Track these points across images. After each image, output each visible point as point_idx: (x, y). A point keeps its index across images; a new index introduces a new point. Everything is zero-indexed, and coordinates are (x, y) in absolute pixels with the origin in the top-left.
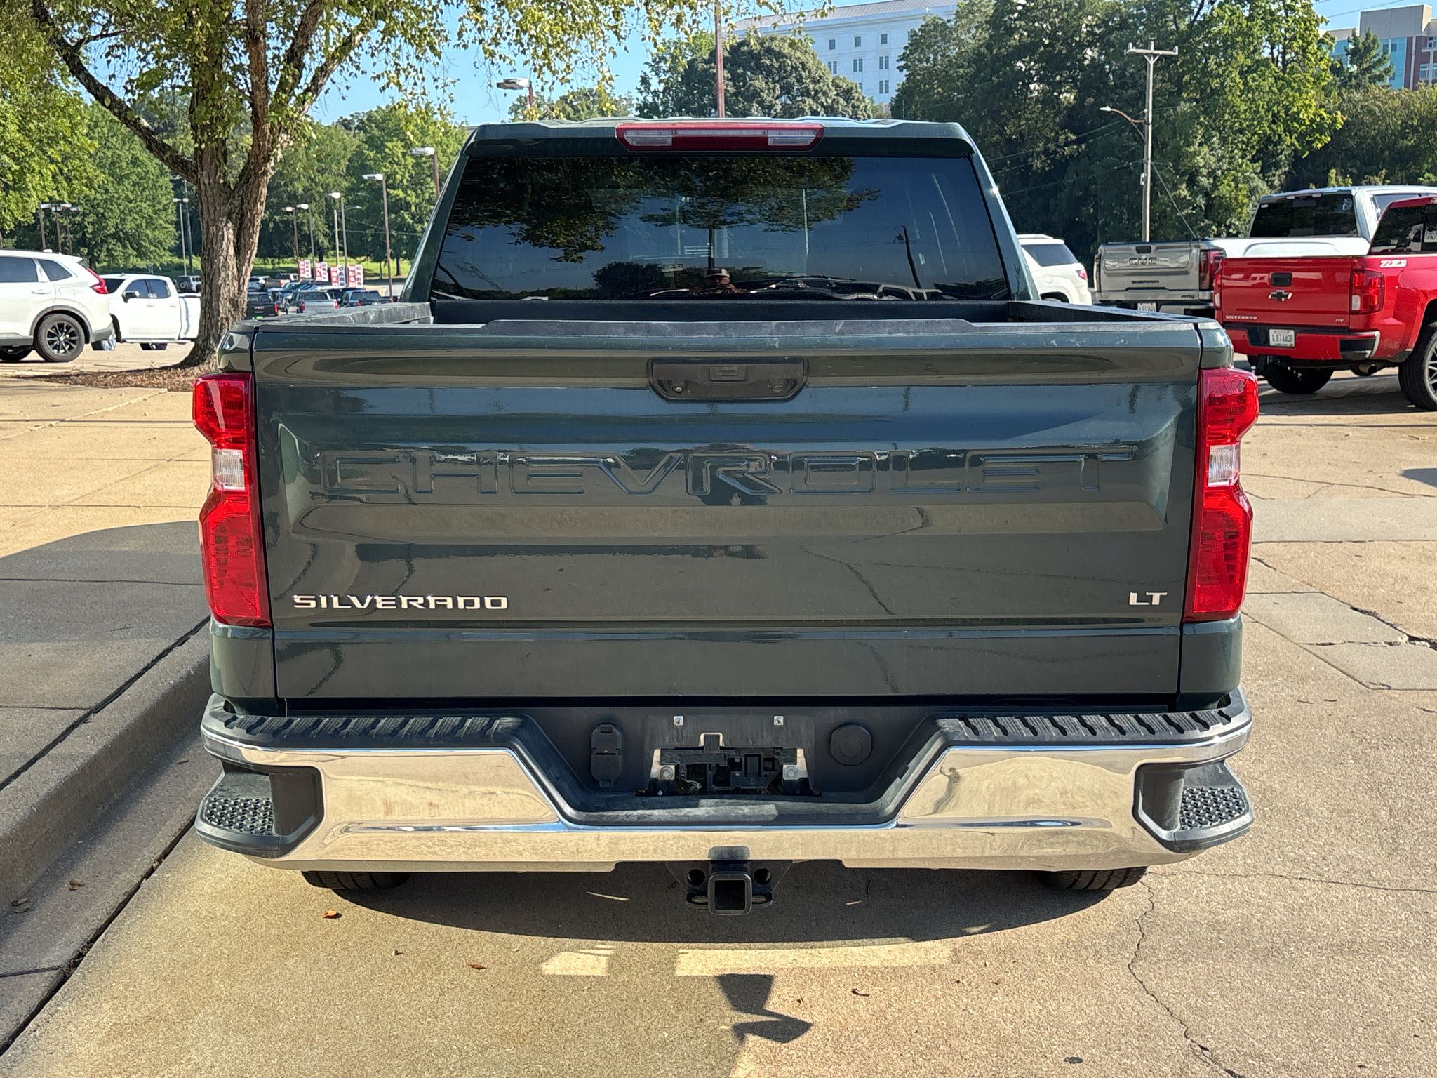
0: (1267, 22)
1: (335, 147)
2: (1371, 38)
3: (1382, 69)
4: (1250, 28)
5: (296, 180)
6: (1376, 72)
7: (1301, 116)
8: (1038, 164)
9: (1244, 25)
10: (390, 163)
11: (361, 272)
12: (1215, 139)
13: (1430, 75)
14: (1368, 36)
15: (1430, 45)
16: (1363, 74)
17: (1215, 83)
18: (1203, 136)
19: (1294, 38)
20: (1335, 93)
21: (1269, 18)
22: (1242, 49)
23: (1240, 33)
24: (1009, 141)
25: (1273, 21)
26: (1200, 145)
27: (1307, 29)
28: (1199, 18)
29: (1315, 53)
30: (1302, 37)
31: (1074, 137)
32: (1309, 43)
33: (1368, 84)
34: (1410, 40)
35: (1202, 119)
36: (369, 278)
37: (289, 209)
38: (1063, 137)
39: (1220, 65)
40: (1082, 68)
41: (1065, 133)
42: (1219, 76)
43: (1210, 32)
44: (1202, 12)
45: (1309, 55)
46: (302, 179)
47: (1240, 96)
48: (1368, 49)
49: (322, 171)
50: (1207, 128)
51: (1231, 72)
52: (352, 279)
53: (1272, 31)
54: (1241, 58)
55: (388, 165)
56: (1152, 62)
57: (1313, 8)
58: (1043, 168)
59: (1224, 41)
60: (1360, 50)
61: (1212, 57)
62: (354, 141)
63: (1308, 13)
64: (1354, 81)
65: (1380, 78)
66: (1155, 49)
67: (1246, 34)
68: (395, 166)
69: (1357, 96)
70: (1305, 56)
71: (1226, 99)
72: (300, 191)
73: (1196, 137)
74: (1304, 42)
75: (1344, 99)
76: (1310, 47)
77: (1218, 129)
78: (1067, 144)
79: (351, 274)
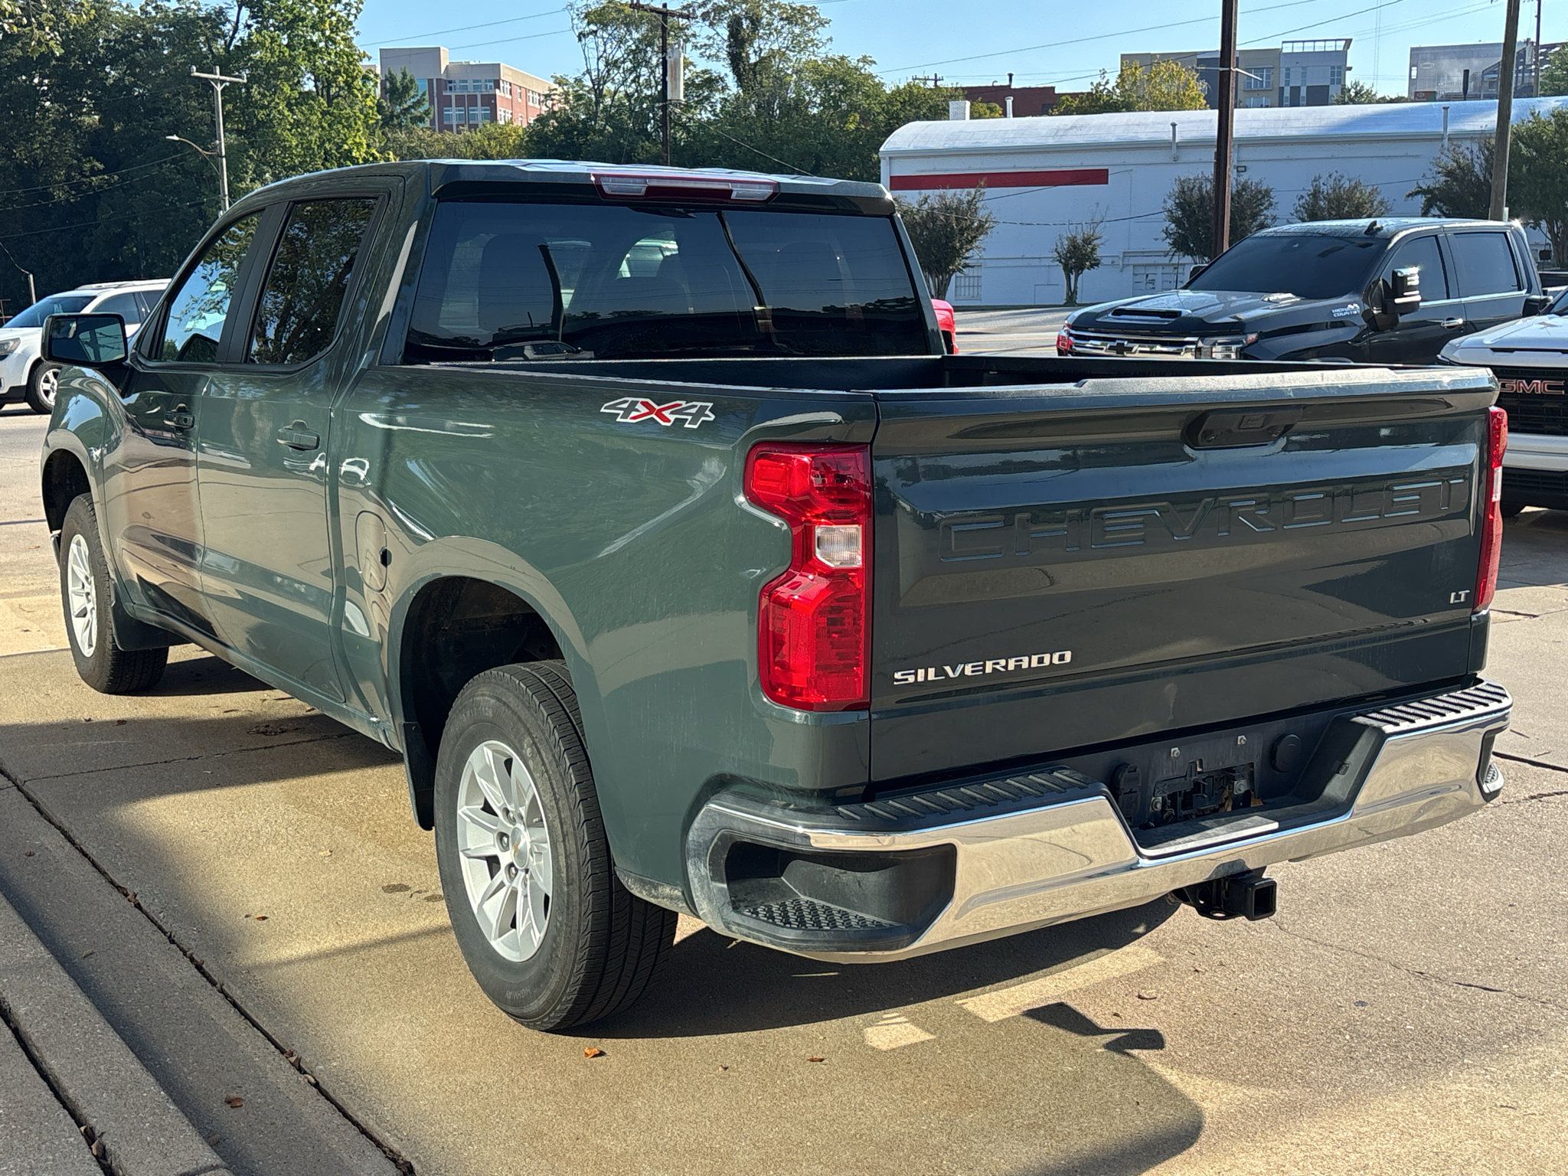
0: (309, 53)
2: (408, 77)
3: (422, 110)
4: (294, 58)
6: (416, 112)
7: (354, 154)
8: (59, 195)
9: (287, 54)
12: (267, 175)
13: (454, 118)
14: (404, 75)
15: (451, 89)
16: (404, 114)
17: (261, 115)
18: (254, 172)
19: (338, 72)
20: (378, 132)
21: (311, 48)
22: (287, 79)
23: (282, 62)
24: (20, 167)
25: (316, 52)
26: (252, 180)
27: (350, 63)
28: (236, 42)
29: (361, 89)
30: (346, 71)
31: (101, 167)
32: (354, 78)
33: (410, 125)
34: (430, 81)
35: (251, 153)
38: (88, 165)
39: (264, 96)
40: (104, 88)
41: (89, 161)
42: (263, 107)
43: (250, 59)
44: (237, 36)
45: (356, 91)
47: (290, 130)
48: (406, 89)
50: (259, 163)
51: (278, 104)
53: (315, 62)
54: (287, 89)
56: (219, 88)
57: (354, 42)
58: (67, 200)
59: (266, 70)
60: (398, 89)
61: (255, 86)
63: (349, 47)
64: (396, 121)
65: (421, 119)
66: (221, 74)
67: (291, 63)
69: (402, 136)
70: (350, 92)
71: (276, 132)
73: (247, 173)
74: (348, 76)
75: (388, 139)
76: (355, 83)
77: (268, 164)
78: (94, 172)
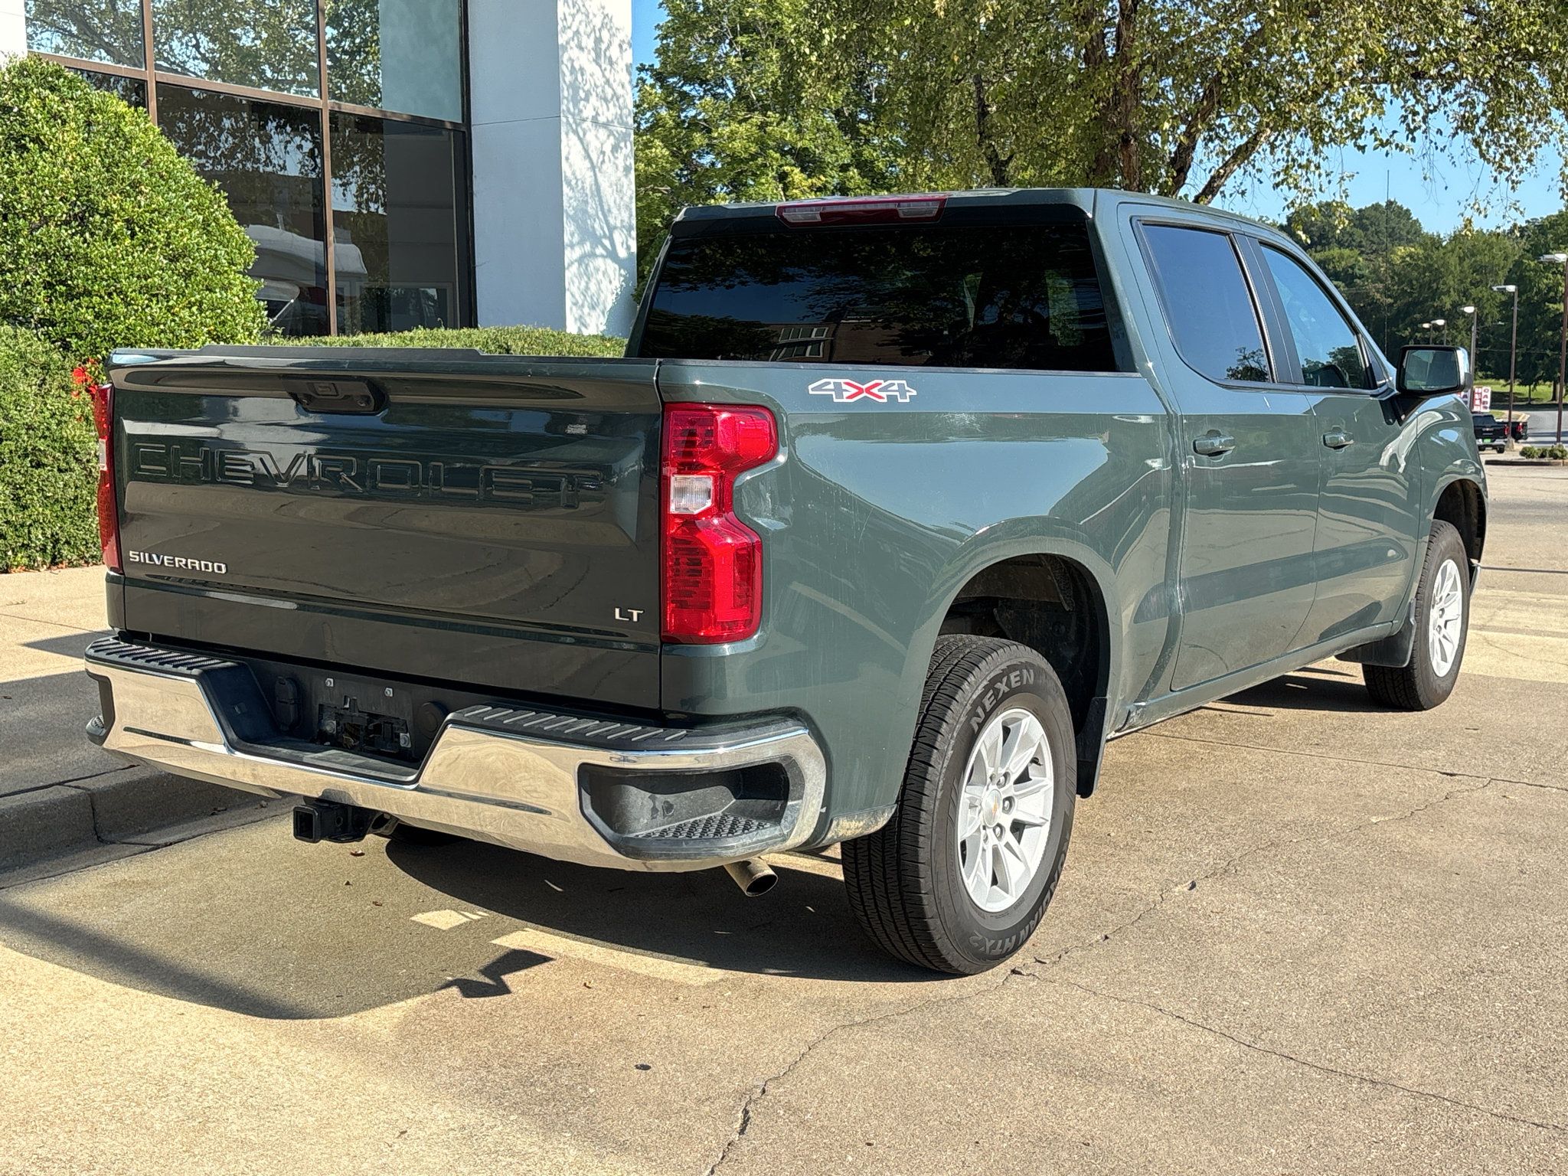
1: (1493, 258)
5: (1444, 294)
10: (1554, 273)
11: (1489, 394)
36: (1498, 400)
37: (1426, 326)
46: (1452, 292)
49: (1475, 284)
52: (1477, 402)
55: (1550, 275)
62: (1516, 249)
68: (1559, 276)
72: (1448, 306)
79: (1477, 396)
